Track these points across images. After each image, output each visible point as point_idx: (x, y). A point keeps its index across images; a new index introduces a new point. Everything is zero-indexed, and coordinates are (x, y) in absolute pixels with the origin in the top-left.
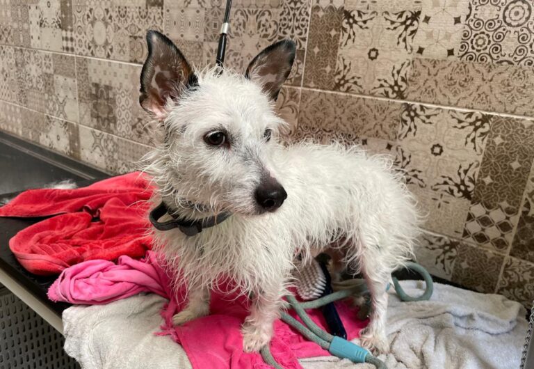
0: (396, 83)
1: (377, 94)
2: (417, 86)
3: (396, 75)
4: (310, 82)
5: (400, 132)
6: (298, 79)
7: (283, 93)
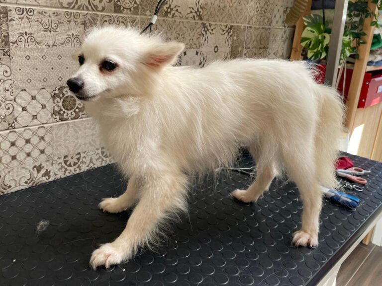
0: (198, 9)
1: (189, 18)
2: (207, 12)
3: (198, 4)
4: (147, 11)
5: (201, 42)
6: (137, 8)
7: (123, 22)
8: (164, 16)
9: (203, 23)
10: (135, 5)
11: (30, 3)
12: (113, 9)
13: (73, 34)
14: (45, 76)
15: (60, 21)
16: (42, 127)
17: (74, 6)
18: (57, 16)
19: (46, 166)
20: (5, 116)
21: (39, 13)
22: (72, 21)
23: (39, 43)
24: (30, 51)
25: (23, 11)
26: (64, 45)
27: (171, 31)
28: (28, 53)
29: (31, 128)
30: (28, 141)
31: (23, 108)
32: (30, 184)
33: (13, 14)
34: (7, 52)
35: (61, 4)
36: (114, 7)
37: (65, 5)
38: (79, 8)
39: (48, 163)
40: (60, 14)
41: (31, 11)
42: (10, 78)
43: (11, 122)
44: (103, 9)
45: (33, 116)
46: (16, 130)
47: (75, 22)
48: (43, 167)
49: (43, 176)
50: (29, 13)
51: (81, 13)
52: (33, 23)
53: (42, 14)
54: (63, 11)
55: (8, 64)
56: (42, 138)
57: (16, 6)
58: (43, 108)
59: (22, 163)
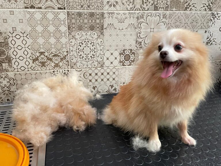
0: (209, 4)
1: (202, 10)
2: (216, 5)
3: (209, 1)
4: (173, 8)
5: (210, 25)
6: (167, 7)
7: (159, 16)
8: (184, 10)
9: (212, 13)
10: (167, 6)
11: (113, 9)
12: (153, 9)
13: (131, 24)
14: (117, 44)
15: (126, 17)
16: (114, 68)
17: (133, 9)
18: (124, 15)
19: (115, 86)
20: (100, 61)
21: (117, 14)
22: (132, 17)
23: (116, 29)
24: (112, 32)
25: (110, 13)
26: (127, 29)
27: (188, 19)
28: (111, 33)
29: (110, 68)
30: (108, 74)
31: (107, 58)
32: (108, 93)
33: (106, 15)
34: (102, 33)
35: (127, 9)
36: (154, 8)
37: (129, 9)
38: (135, 10)
39: (116, 85)
40: (126, 14)
41: (113, 13)
42: (103, 44)
43: (102, 64)
44: (148, 9)
45: (111, 62)
46: (104, 68)
47: (133, 17)
48: (114, 86)
49: (114, 90)
50: (112, 14)
51: (136, 12)
52: (114, 19)
53: (118, 14)
54: (128, 12)
55: (102, 38)
56: (114, 73)
57: (107, 11)
58: (115, 59)
59: (105, 83)
